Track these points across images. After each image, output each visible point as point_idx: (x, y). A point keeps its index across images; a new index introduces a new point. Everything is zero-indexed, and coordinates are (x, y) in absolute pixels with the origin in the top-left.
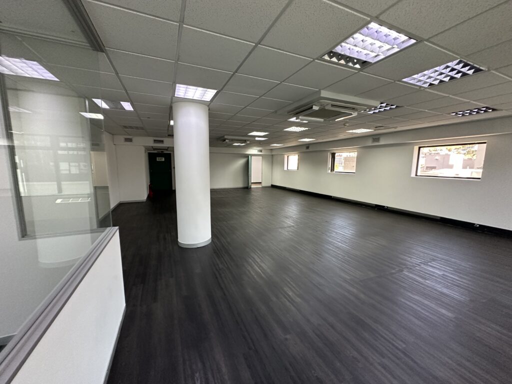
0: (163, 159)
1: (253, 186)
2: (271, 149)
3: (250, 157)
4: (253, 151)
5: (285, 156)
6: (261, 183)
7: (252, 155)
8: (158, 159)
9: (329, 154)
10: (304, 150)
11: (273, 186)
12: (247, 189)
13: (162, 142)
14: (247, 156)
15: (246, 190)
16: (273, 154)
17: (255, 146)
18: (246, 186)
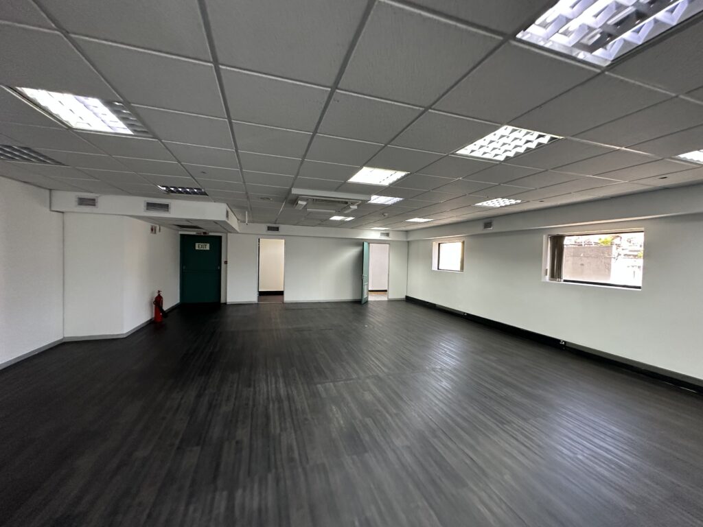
0: (208, 247)
1: (372, 298)
2: (407, 231)
3: (366, 244)
4: (373, 233)
5: (434, 243)
6: (386, 291)
7: (370, 242)
8: (198, 246)
9: (545, 237)
10: (479, 229)
11: (409, 300)
12: (359, 304)
13: (165, 207)
14: (361, 243)
15: (357, 306)
16: (409, 239)
17: (375, 223)
18: (358, 297)
